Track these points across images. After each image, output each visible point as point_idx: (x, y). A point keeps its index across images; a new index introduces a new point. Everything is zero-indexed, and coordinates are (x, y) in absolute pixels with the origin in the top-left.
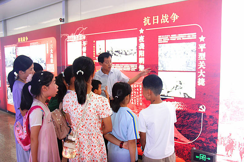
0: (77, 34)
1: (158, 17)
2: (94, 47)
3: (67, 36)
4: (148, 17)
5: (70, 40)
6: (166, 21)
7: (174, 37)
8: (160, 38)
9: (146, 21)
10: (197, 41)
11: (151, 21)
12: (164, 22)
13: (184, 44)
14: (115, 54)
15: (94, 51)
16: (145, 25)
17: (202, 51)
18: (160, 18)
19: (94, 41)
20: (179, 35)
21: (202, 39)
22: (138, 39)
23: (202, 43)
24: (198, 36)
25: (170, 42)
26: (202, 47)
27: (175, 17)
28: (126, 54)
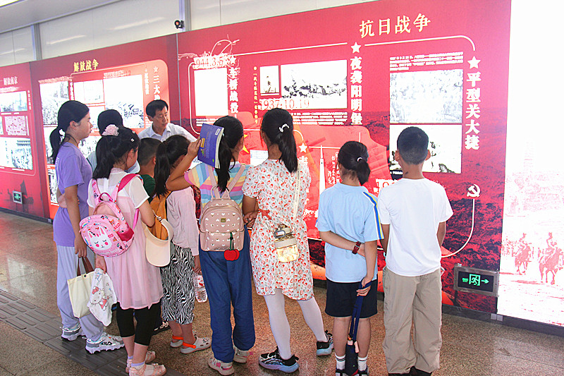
0: (217, 52)
1: (388, 20)
2: (255, 79)
3: (193, 58)
4: (369, 22)
5: (201, 67)
6: (406, 29)
7: (420, 60)
8: (393, 62)
9: (366, 28)
10: (466, 69)
11: (375, 29)
12: (401, 31)
13: (438, 73)
14: (301, 94)
15: (255, 88)
16: (363, 36)
17: (473, 85)
18: (393, 23)
19: (255, 68)
20: (430, 56)
21: (474, 63)
22: (349, 63)
23: (474, 70)
24: (467, 58)
25: (413, 69)
26: (474, 78)
27: (423, 21)
28: (325, 93)
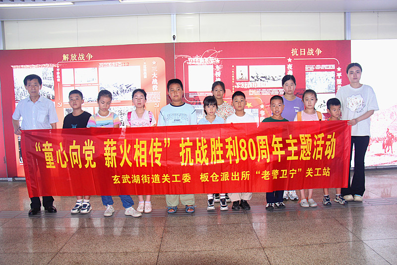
0: (206, 56)
1: (304, 49)
2: (233, 72)
3: (187, 58)
4: (296, 49)
5: (194, 63)
6: (312, 54)
7: (318, 67)
8: (307, 67)
9: (294, 52)
10: (336, 71)
11: (298, 52)
12: (310, 54)
13: (326, 72)
14: (261, 80)
15: (233, 77)
16: (293, 55)
17: (339, 78)
18: (307, 51)
19: (233, 66)
20: (322, 65)
21: (339, 69)
22: (286, 67)
23: (339, 72)
24: (336, 67)
25: (315, 70)
26: (339, 75)
27: (319, 51)
28: (274, 80)
